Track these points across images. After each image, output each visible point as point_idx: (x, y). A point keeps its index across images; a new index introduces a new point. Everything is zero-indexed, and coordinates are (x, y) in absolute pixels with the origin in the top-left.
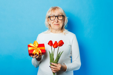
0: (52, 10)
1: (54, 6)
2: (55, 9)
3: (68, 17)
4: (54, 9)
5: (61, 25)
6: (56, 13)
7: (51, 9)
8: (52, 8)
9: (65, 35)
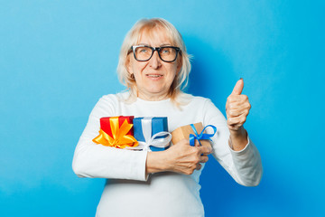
0: (143, 28)
1: (148, 18)
2: (154, 26)
3: (191, 56)
4: (151, 25)
5: (168, 79)
6: (156, 38)
7: (140, 26)
8: (143, 21)
9: (181, 110)
